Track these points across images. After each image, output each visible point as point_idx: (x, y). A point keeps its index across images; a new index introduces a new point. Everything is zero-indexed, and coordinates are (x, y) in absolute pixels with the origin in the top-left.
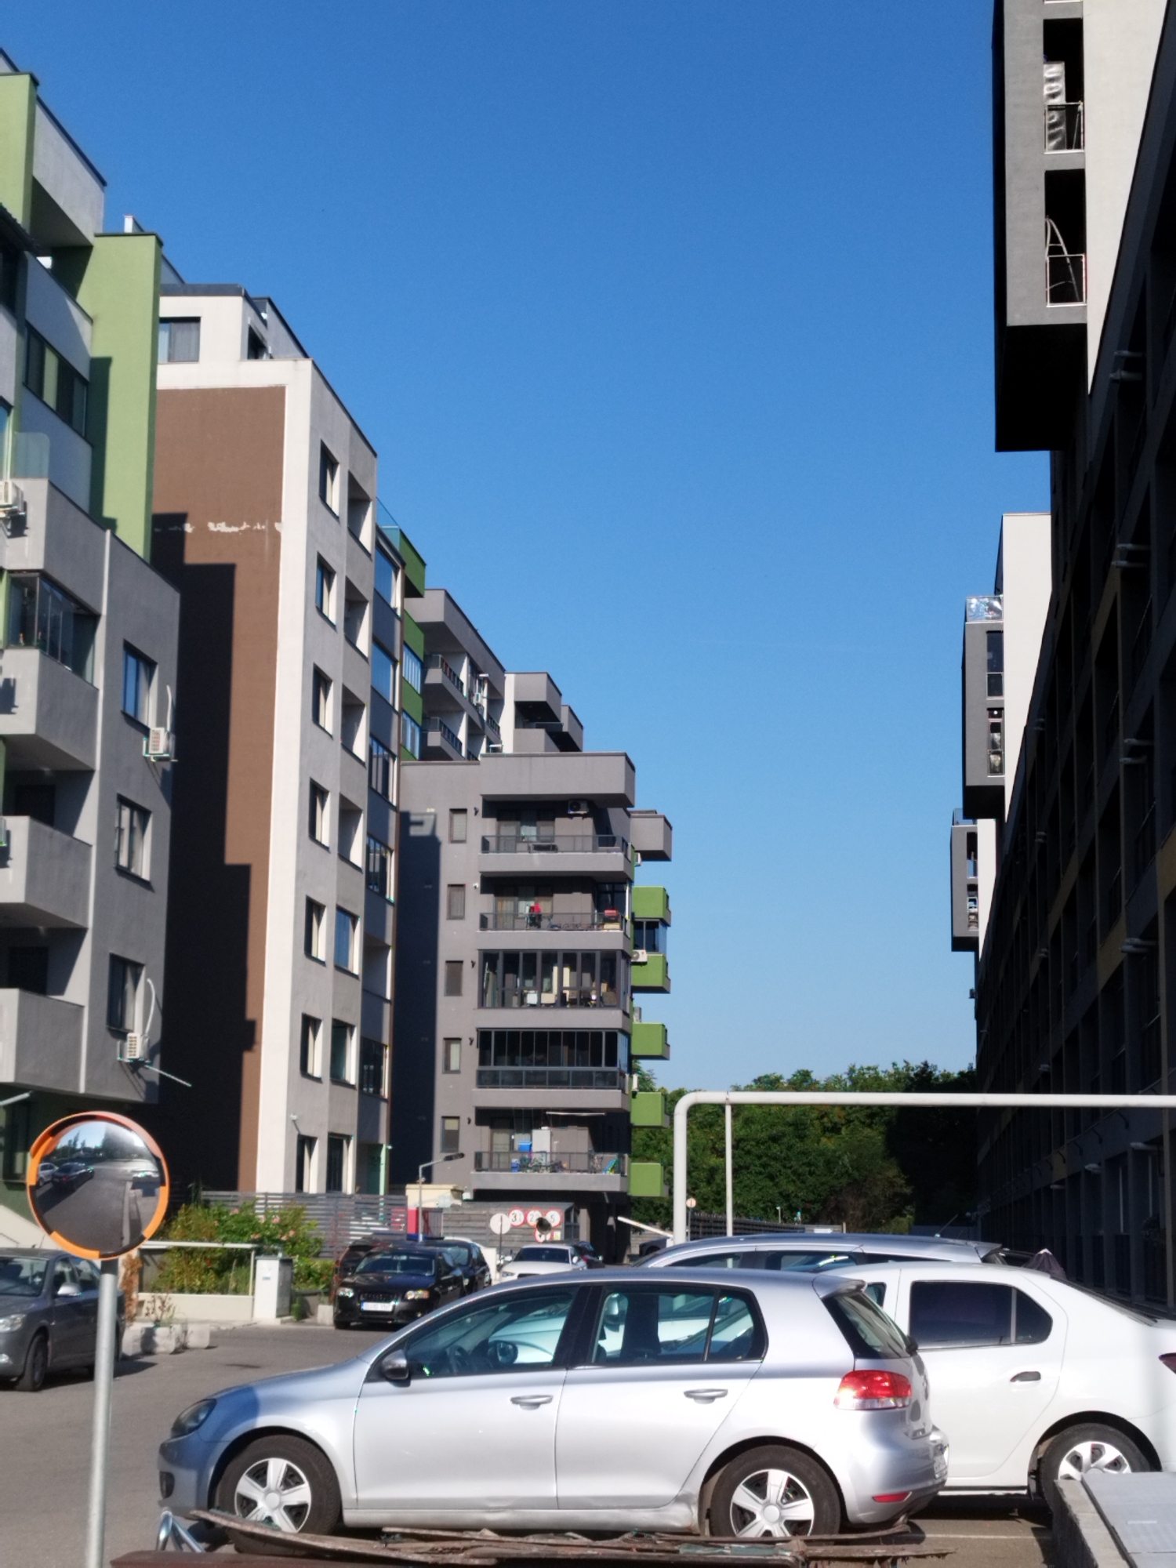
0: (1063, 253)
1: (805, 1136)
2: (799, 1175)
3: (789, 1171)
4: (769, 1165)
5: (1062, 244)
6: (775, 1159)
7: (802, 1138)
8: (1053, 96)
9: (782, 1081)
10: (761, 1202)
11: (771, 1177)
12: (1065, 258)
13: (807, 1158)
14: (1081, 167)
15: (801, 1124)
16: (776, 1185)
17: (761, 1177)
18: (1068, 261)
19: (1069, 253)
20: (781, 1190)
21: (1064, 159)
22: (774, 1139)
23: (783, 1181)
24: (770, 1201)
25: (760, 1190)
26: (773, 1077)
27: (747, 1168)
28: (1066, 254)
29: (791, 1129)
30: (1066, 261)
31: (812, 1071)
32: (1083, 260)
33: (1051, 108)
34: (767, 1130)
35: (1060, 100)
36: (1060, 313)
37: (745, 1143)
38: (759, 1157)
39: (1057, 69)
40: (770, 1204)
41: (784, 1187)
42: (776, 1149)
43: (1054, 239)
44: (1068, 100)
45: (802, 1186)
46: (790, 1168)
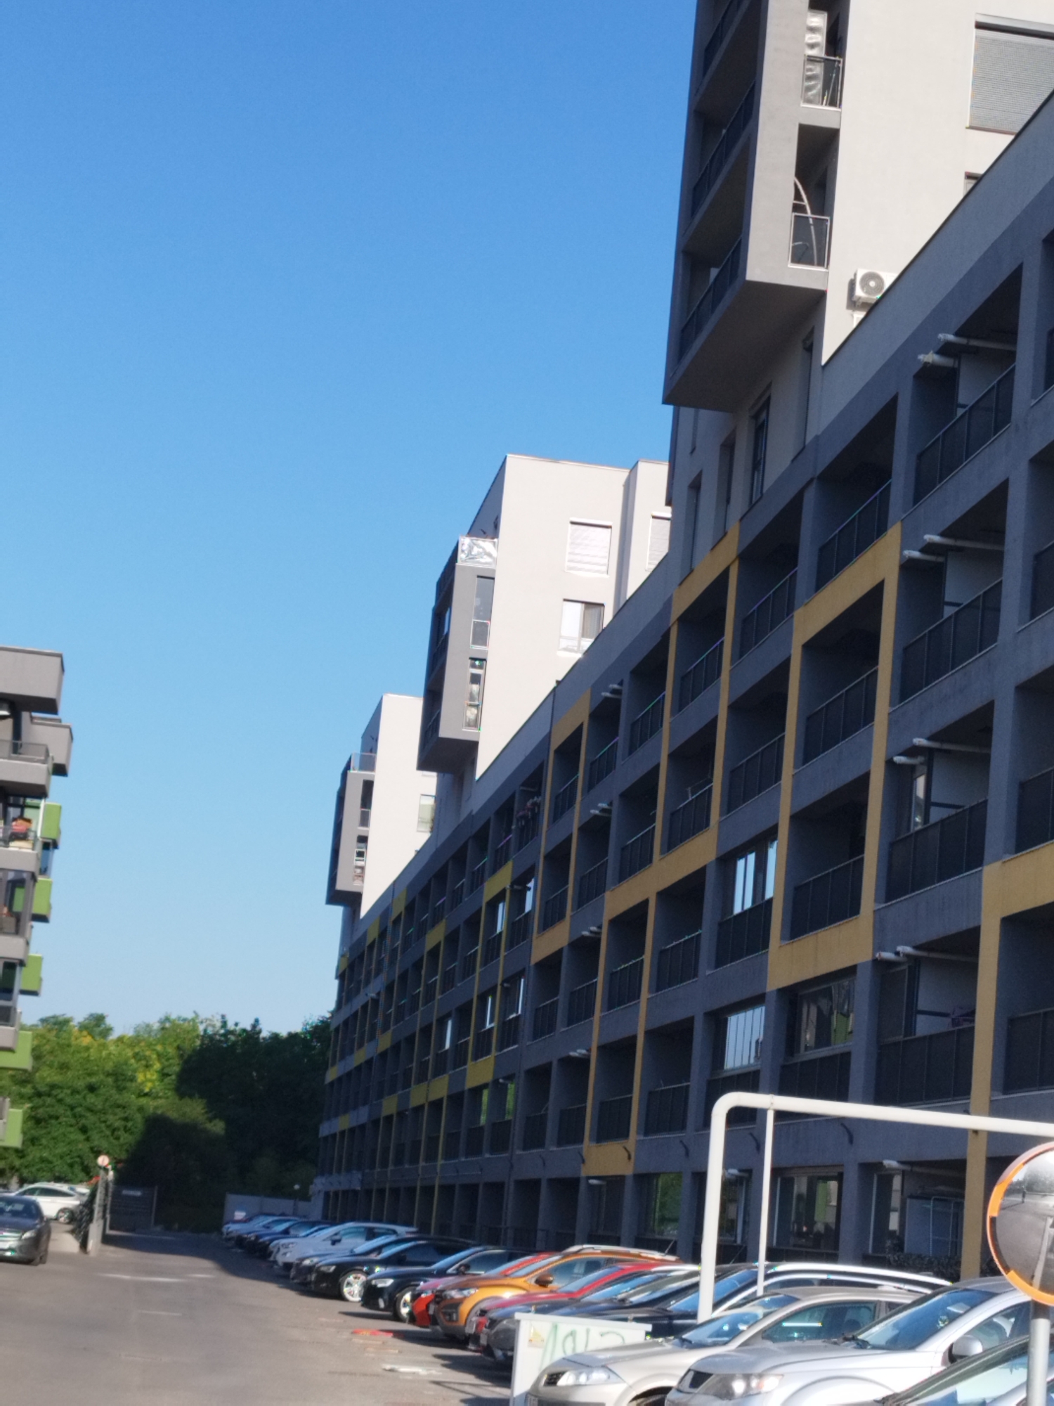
0: (806, 213)
1: (125, 1088)
2: (114, 1130)
3: (103, 1125)
4: (84, 1116)
5: (806, 202)
6: (90, 1110)
7: (121, 1089)
8: (812, 46)
9: (71, 1024)
10: (68, 1157)
11: (84, 1130)
12: (807, 218)
13: (125, 1112)
14: (833, 125)
15: (123, 1075)
16: (88, 1139)
17: (72, 1129)
18: (811, 221)
19: (813, 212)
20: (92, 1145)
21: (820, 115)
22: (92, 1089)
23: (95, 1136)
24: (79, 1156)
25: (69, 1143)
26: (61, 1019)
27: (57, 1118)
28: (809, 214)
29: (110, 1080)
30: (808, 221)
31: (107, 1016)
32: (829, 224)
33: (811, 60)
34: (84, 1078)
35: (819, 52)
36: (801, 276)
37: (59, 1091)
38: (72, 1108)
39: (819, 20)
40: (78, 1160)
41: (96, 1143)
42: (91, 1099)
43: (798, 196)
44: (828, 53)
45: (115, 1142)
46: (105, 1122)
